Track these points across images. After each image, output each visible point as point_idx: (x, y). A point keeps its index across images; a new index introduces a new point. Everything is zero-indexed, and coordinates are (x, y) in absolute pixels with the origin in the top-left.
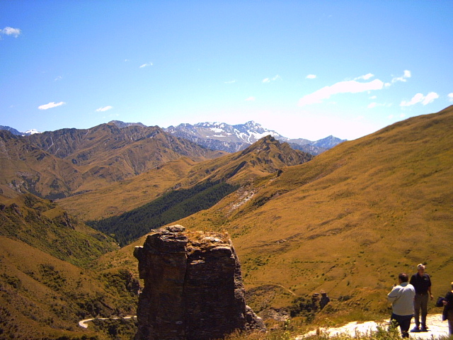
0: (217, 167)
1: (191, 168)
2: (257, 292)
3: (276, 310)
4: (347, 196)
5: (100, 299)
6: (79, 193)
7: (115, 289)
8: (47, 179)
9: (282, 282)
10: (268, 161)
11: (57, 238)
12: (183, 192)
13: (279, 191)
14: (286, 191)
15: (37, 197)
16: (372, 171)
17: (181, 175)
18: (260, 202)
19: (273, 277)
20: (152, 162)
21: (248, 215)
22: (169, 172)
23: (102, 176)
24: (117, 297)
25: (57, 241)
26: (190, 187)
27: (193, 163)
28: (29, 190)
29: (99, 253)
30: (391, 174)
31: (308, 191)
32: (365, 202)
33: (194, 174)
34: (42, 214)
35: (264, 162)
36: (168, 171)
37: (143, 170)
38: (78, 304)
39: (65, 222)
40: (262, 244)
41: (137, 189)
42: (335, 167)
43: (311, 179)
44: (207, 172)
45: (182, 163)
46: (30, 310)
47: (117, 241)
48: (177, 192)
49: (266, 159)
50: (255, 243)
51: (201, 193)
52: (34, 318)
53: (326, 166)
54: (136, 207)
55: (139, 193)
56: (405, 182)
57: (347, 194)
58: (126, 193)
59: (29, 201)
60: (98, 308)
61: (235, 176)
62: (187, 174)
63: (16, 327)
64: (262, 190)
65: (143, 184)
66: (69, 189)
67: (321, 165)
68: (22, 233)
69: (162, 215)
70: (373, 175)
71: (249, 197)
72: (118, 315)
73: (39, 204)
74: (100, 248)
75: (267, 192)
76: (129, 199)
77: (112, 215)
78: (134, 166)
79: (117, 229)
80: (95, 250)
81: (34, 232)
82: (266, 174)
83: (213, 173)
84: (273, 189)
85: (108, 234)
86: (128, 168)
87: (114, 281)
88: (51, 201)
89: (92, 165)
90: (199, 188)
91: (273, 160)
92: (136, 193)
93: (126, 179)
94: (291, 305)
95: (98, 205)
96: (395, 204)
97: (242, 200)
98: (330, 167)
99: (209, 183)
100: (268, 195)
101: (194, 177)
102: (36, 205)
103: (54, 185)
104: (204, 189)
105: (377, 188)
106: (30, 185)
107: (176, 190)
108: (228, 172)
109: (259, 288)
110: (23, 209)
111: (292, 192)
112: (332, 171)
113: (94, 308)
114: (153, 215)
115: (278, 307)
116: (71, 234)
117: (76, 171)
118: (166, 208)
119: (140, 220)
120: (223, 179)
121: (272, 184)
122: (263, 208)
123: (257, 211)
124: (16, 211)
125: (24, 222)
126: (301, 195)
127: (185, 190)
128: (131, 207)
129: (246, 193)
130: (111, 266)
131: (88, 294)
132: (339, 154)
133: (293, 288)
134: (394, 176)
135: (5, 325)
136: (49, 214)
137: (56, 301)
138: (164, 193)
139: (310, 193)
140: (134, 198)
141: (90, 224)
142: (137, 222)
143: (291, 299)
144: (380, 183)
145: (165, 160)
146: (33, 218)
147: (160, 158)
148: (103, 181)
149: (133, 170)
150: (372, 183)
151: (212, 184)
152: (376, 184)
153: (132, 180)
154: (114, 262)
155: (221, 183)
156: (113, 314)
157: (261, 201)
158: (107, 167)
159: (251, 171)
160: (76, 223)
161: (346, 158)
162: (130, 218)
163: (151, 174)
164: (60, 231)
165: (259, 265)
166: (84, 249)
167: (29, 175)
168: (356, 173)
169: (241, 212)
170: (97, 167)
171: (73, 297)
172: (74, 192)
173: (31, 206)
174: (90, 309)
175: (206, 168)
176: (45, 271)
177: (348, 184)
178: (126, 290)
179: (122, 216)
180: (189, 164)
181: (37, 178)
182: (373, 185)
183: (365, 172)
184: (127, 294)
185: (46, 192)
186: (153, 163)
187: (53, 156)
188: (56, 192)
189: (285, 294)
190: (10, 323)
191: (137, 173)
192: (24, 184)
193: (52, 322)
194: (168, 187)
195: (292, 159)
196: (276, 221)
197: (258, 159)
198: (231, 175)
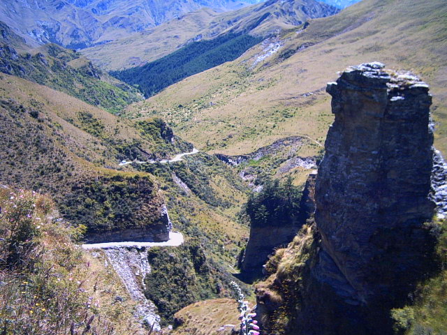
0: (239, 18)
1: (212, 19)
2: (285, 142)
3: (302, 159)
4: (376, 50)
5: (137, 145)
6: (100, 43)
7: (151, 137)
8: (68, 29)
9: (309, 134)
10: (292, 12)
11: (84, 87)
12: (204, 43)
13: (305, 44)
14: (312, 44)
15: (60, 47)
16: (402, 25)
17: (201, 26)
18: (286, 55)
19: (300, 129)
20: (171, 12)
21: (274, 68)
22: (190, 23)
23: (122, 26)
24: (153, 143)
25: (84, 90)
26: (212, 38)
27: (216, 14)
28: (50, 40)
29: (125, 103)
30: (422, 29)
31: (334, 44)
32: (393, 57)
33: (216, 25)
34: (67, 63)
35: (288, 14)
36: (188, 22)
37: (163, 20)
38: (117, 149)
39: (91, 72)
40: (289, 96)
41: (158, 40)
42: (364, 20)
43: (338, 32)
44: (229, 23)
45: (203, 13)
46: (84, 152)
47: (142, 92)
48: (198, 43)
49: (290, 10)
50: (283, 96)
51: (224, 45)
52: (88, 159)
53: (354, 19)
54: (158, 58)
55: (160, 44)
56: (436, 37)
57: (376, 48)
58: (148, 44)
59: (53, 51)
60: (135, 153)
61: (258, 27)
62: (208, 25)
63: (72, 166)
64: (288, 43)
65: (164, 35)
66: (91, 39)
67: (350, 18)
68: (49, 83)
69: (185, 66)
70: (403, 29)
71: (275, 49)
72: (154, 160)
73: (63, 54)
74: (125, 98)
75: (294, 45)
76: (151, 49)
77: (134, 66)
78: (154, 16)
79: (140, 80)
80: (120, 100)
81: (60, 81)
82: (290, 26)
83: (235, 25)
84: (299, 41)
85: (131, 85)
86: (149, 18)
87: (150, 129)
88: (75, 51)
89: (111, 15)
90: (221, 40)
91: (297, 12)
92: (157, 44)
93: (147, 29)
94: (317, 155)
95: (119, 56)
96: (425, 60)
97: (267, 52)
98: (358, 20)
99: (232, 35)
100: (294, 48)
101: (215, 28)
102: (60, 55)
103: (74, 35)
104: (226, 40)
105: (407, 43)
106: (50, 35)
107: (198, 41)
108: (251, 24)
109: (287, 139)
110: (48, 59)
111: (319, 45)
112: (361, 24)
113: (131, 153)
114: (175, 67)
115: (304, 156)
116: (97, 84)
117: (96, 21)
118: (188, 59)
119: (161, 71)
120: (245, 31)
121: (298, 37)
122: (289, 61)
123: (283, 64)
124: (42, 60)
125: (51, 72)
126: (328, 48)
127: (207, 42)
128: (153, 58)
129: (272, 45)
130: (140, 115)
131: (125, 140)
132: (369, 7)
133: (320, 139)
134: (426, 30)
135: (62, 164)
136: (73, 64)
137: (97, 146)
138: (185, 45)
139: (337, 46)
140: (156, 49)
141: (114, 74)
142: (159, 73)
143: (318, 150)
144: (411, 38)
145: (185, 10)
146: (59, 67)
147: (180, 8)
148: (122, 31)
149: (153, 20)
150: (402, 38)
151: (235, 36)
152: (407, 39)
153: (153, 31)
154: (142, 112)
155: (243, 34)
156: (150, 159)
157: (288, 53)
158: (127, 16)
159: (274, 23)
160: (100, 73)
161: (376, 11)
162: (152, 69)
163: (172, 25)
164: (86, 81)
165: (286, 117)
166: (110, 99)
167: (49, 24)
168: (385, 27)
169: (266, 64)
170: (116, 17)
171: (112, 142)
172: (94, 43)
173: (55, 55)
174: (127, 154)
175: (228, 19)
176: (84, 119)
177: (377, 38)
178: (160, 137)
179: (145, 67)
180: (211, 15)
181: (56, 27)
182: (403, 40)
183: (394, 26)
184: (162, 141)
185: (67, 41)
186: (173, 14)
187: (72, 5)
188: (77, 42)
189: (311, 145)
190: (66, 162)
191: (157, 24)
192: (44, 34)
193: (104, 163)
194: (188, 38)
195: (315, 12)
196: (302, 74)
197: (282, 10)
198: (254, 26)
